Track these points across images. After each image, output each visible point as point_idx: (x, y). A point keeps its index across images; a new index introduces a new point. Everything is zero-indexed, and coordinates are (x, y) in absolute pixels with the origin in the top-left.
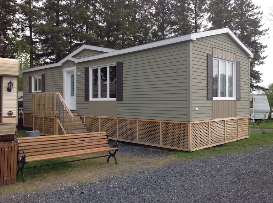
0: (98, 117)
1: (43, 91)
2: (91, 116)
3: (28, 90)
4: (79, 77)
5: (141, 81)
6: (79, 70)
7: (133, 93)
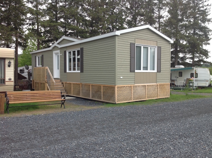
0: (71, 82)
1: (43, 66)
2: (68, 82)
3: (35, 65)
4: (61, 57)
5: (92, 60)
6: (62, 52)
7: (88, 68)
